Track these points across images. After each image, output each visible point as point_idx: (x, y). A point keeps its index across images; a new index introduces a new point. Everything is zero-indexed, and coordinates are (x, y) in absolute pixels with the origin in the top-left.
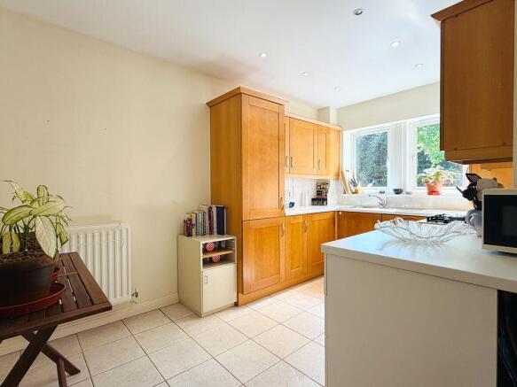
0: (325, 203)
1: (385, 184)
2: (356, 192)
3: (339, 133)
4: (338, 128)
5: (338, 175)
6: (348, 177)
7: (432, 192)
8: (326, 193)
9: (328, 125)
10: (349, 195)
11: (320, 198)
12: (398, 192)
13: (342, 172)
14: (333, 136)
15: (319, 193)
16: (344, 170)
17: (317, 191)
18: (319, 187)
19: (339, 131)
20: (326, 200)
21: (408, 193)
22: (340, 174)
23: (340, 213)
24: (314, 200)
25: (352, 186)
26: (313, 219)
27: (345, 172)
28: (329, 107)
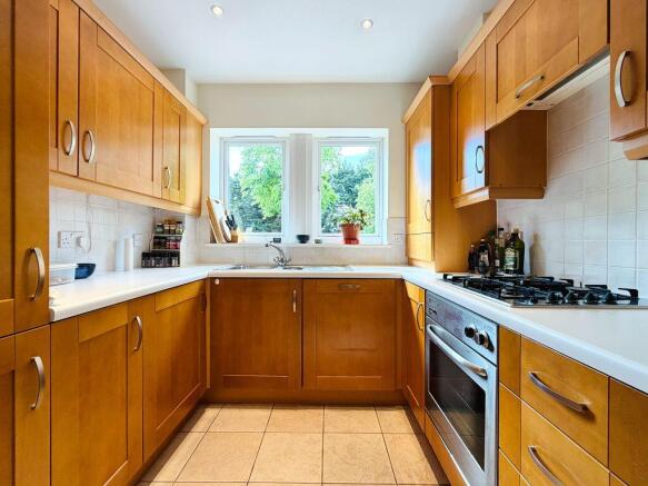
0: (174, 262)
2: (234, 240)
3: (202, 129)
4: (202, 119)
5: (199, 208)
6: (220, 216)
7: (351, 238)
8: (178, 240)
10: (221, 246)
11: (161, 252)
12: (303, 239)
13: (209, 203)
14: (190, 132)
15: (159, 241)
16: (212, 199)
17: (155, 238)
18: (159, 230)
19: (202, 126)
20: (177, 255)
21: (317, 242)
22: (204, 206)
23: (217, 282)
24: (146, 256)
25: (227, 229)
26: (158, 309)
27: (214, 204)
28: (184, 70)
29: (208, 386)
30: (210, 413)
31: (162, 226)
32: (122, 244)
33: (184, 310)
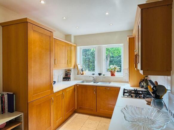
0: (69, 80)
1: (94, 70)
2: (83, 74)
3: (75, 47)
4: (75, 45)
5: (75, 66)
6: (80, 67)
7: (113, 75)
8: (70, 75)
9: (70, 43)
10: (80, 75)
11: (67, 77)
12: (100, 74)
13: (77, 65)
14: (73, 48)
15: (66, 75)
16: (78, 64)
17: (66, 74)
18: (66, 72)
19: (75, 46)
20: (70, 78)
21: (104, 75)
22: (76, 66)
23: (78, 85)
24: (64, 78)
25: (81, 71)
26: (66, 91)
27: (78, 65)
28: (71, 35)
29: (76, 109)
30: (76, 114)
31: (67, 71)
32: (60, 76)
33: (71, 91)
